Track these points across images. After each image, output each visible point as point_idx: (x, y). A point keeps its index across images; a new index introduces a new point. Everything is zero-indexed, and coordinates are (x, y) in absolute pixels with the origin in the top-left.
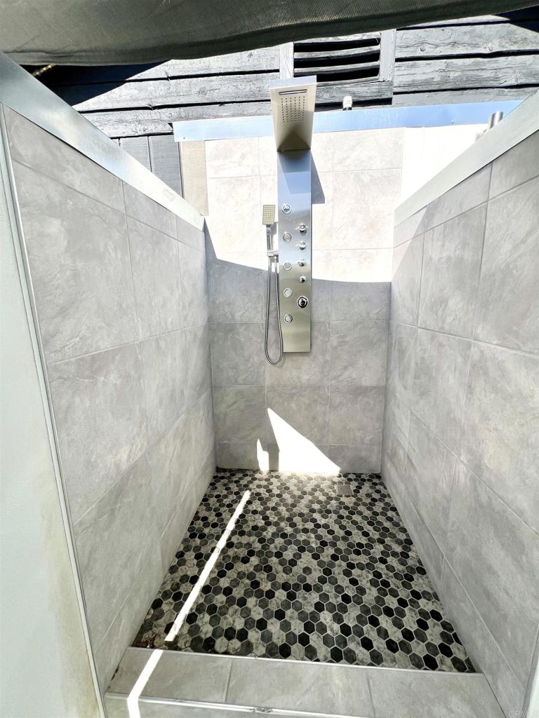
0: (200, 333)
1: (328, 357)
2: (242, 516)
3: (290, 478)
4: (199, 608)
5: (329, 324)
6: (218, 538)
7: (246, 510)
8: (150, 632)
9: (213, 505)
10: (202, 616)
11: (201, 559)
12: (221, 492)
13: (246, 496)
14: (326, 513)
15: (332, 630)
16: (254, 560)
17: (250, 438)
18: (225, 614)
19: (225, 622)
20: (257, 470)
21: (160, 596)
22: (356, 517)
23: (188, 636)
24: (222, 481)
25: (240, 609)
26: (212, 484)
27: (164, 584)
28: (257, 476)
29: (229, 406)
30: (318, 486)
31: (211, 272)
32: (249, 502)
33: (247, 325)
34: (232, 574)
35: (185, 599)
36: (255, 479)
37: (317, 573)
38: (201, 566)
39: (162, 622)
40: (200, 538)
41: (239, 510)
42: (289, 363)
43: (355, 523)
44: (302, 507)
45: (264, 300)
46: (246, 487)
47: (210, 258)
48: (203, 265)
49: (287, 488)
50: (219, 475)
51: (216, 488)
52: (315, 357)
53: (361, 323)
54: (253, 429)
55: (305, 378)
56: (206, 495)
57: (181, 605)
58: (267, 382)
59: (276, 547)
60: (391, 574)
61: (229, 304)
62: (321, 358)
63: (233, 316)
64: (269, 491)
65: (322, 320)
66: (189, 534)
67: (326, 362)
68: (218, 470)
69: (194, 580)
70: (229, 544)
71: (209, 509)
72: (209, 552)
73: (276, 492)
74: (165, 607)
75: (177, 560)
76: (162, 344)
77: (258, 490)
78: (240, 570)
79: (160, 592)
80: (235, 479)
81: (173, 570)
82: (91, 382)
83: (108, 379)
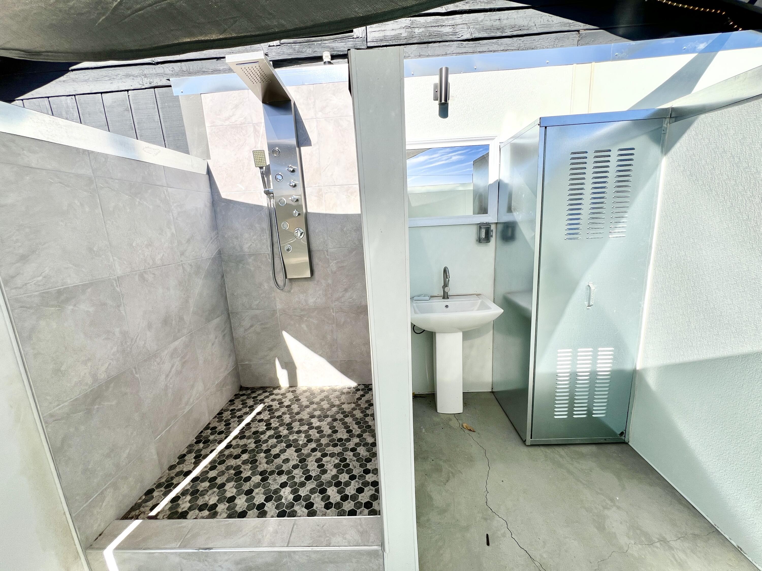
0: (206, 266)
1: (330, 281)
2: (248, 424)
3: (305, 391)
4: (184, 493)
5: (327, 251)
6: (220, 442)
7: (253, 420)
8: (138, 511)
9: (226, 417)
10: (184, 497)
11: (198, 459)
12: (237, 407)
13: (259, 408)
14: (321, 419)
15: (286, 499)
16: (245, 457)
17: (268, 358)
18: (204, 495)
19: (202, 500)
20: (278, 387)
21: (154, 487)
22: (348, 420)
23: (168, 511)
24: (242, 398)
25: (218, 490)
26: (230, 401)
27: (160, 478)
28: (275, 392)
29: (246, 330)
30: (327, 397)
31: (218, 210)
32: (259, 413)
33: (255, 255)
34: (222, 468)
35: (175, 487)
36: (273, 394)
37: (294, 461)
38: (196, 464)
39: (150, 504)
40: (204, 443)
41: (248, 419)
42: (296, 288)
43: (345, 424)
44: (305, 415)
45: (268, 232)
46: (262, 401)
47: (216, 197)
48: (209, 205)
49: (298, 400)
50: (241, 393)
51: (234, 403)
52: (318, 281)
54: (271, 349)
55: (311, 301)
56: (222, 409)
57: (170, 491)
58: (279, 306)
59: (267, 446)
60: (355, 459)
61: (237, 238)
62: (323, 281)
63: (241, 248)
64: (281, 403)
65: (321, 248)
66: (195, 440)
67: (328, 285)
68: (241, 388)
69: (188, 473)
70: (229, 446)
71: (220, 421)
72: (208, 453)
73: (287, 403)
74: (155, 494)
75: (178, 460)
76: (150, 277)
77: (271, 403)
78: (229, 464)
79: (155, 484)
80: (254, 395)
81: (172, 468)
82: (58, 310)
83: (77, 307)
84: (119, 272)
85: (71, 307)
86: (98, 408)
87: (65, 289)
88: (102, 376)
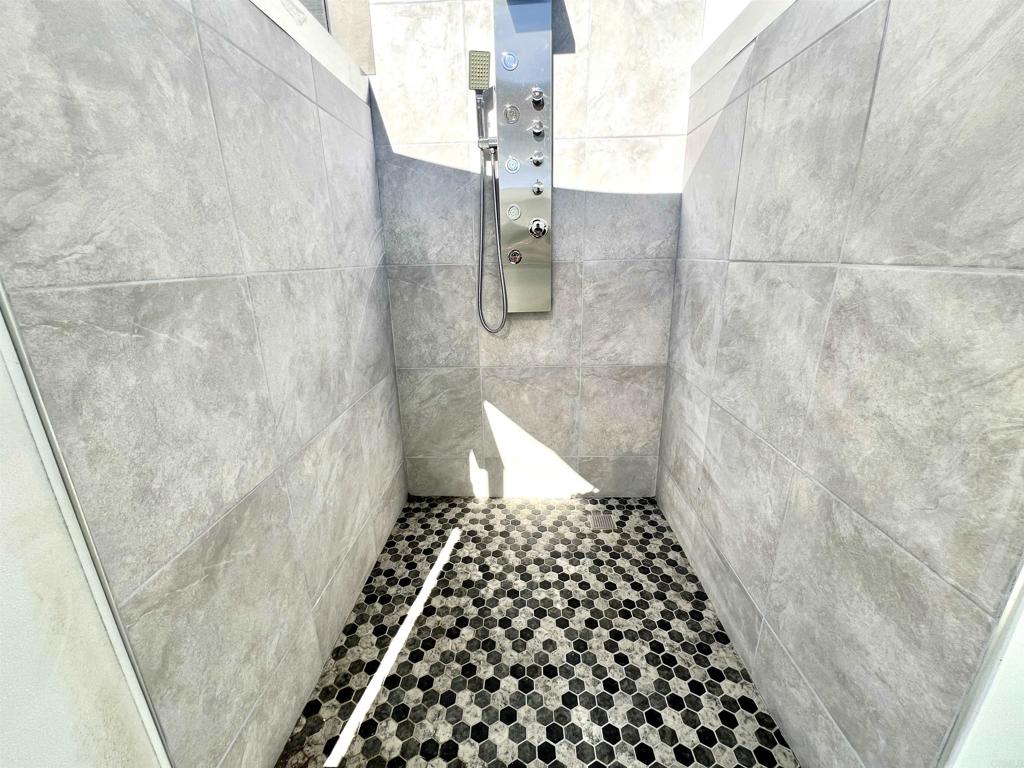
0: (370, 280)
1: (579, 321)
2: (448, 567)
3: (521, 507)
4: (381, 712)
5: (581, 266)
6: (410, 601)
7: (454, 558)
8: (300, 754)
9: (403, 551)
10: (384, 724)
11: (384, 635)
12: (415, 532)
13: (455, 536)
14: (576, 557)
15: (590, 735)
16: (468, 633)
17: (458, 450)
18: (422, 719)
19: (421, 731)
20: (470, 498)
21: (317, 696)
22: (621, 562)
23: (362, 757)
24: (417, 515)
25: (446, 709)
26: (400, 520)
27: (322, 676)
28: (470, 505)
29: (422, 402)
30: (563, 518)
31: (385, 178)
32: (459, 546)
33: (448, 269)
34: (432, 656)
35: (357, 699)
36: (468, 511)
37: (565, 648)
38: (383, 646)
39: (320, 737)
40: (381, 602)
41: (444, 556)
42: (517, 330)
43: (620, 570)
44: (540, 550)
45: (475, 224)
46: (454, 522)
47: (382, 154)
48: (371, 165)
49: (516, 523)
50: (412, 506)
51: (408, 526)
52: (558, 321)
53: (631, 263)
54: (463, 436)
55: (542, 354)
56: (391, 537)
57: (352, 708)
58: (484, 362)
59: (500, 612)
60: (678, 645)
61: (417, 234)
62: (567, 322)
63: (424, 253)
64: (489, 528)
65: (569, 259)
66: (364, 597)
67: (576, 327)
68: (411, 498)
69: (372, 667)
70: (429, 611)
71: (396, 558)
72: (397, 623)
73: (499, 528)
74: (325, 713)
75: (345, 638)
76: (297, 288)
77: (472, 527)
78: (444, 649)
79: (317, 689)
80: (436, 511)
81: (338, 653)
82: (138, 339)
83: (178, 337)
84: (250, 265)
85: (164, 336)
86: (226, 566)
87: (148, 287)
88: (231, 496)
